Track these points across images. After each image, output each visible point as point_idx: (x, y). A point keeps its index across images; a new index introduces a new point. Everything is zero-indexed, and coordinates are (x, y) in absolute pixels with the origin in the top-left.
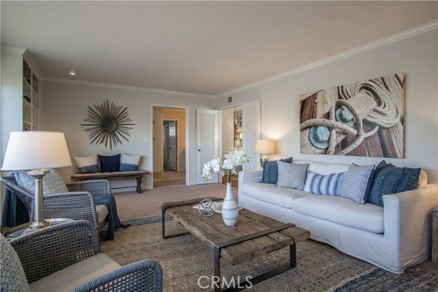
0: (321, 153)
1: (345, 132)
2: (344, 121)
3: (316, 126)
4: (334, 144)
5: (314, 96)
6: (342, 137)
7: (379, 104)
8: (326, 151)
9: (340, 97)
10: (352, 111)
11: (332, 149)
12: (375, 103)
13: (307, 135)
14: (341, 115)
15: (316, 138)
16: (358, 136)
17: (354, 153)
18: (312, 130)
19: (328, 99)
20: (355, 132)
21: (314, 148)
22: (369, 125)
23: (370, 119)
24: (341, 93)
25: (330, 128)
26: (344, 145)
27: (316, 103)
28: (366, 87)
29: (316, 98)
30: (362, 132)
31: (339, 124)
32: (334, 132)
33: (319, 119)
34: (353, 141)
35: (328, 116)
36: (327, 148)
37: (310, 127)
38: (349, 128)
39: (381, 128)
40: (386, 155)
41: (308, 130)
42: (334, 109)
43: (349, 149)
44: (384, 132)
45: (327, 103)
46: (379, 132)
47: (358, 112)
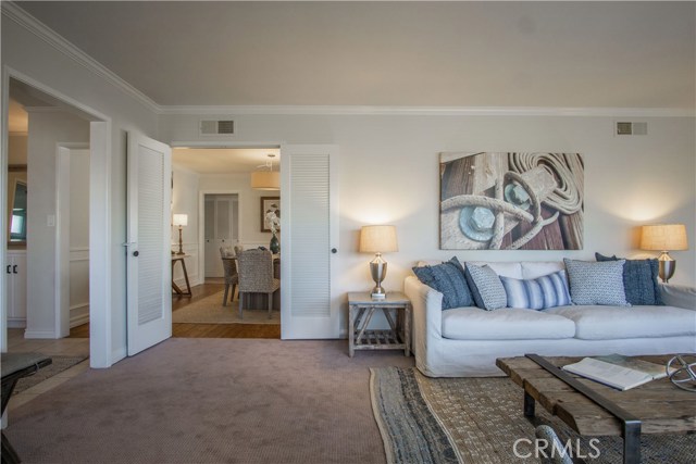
0: (480, 249)
1: (517, 218)
2: (517, 202)
3: (472, 207)
4: (501, 234)
5: (470, 159)
6: (513, 225)
7: (561, 185)
8: (488, 245)
9: (511, 168)
10: (527, 189)
11: (498, 241)
12: (556, 184)
13: (456, 219)
14: (512, 194)
15: (473, 226)
16: (534, 223)
17: (530, 246)
18: (464, 211)
19: (493, 168)
20: (531, 218)
21: (467, 241)
22: (549, 210)
23: (549, 203)
24: (513, 162)
25: (495, 211)
26: (515, 235)
27: (473, 171)
28: (545, 161)
29: (472, 163)
30: (540, 218)
31: (510, 206)
32: (501, 217)
33: (476, 196)
34: (528, 230)
35: (492, 192)
36: (490, 242)
37: (460, 207)
38: (523, 212)
39: (562, 214)
40: (566, 247)
41: (457, 212)
42: (501, 183)
43: (523, 241)
44: (565, 219)
45: (491, 174)
46: (560, 219)
47: (535, 192)
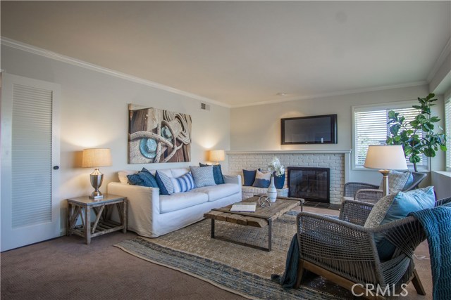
0: (150, 162)
1: (166, 146)
2: (166, 137)
3: (146, 138)
4: (159, 154)
5: (146, 111)
6: (165, 149)
7: (183, 129)
8: (154, 160)
9: (164, 119)
10: (170, 130)
11: (158, 158)
12: (182, 129)
13: (138, 145)
14: (164, 132)
15: (146, 149)
16: (173, 148)
17: (173, 160)
18: (142, 141)
19: (156, 117)
20: (172, 146)
21: (144, 158)
22: (179, 142)
23: (179, 138)
24: (165, 115)
25: (157, 141)
26: (166, 154)
27: (147, 118)
28: (177, 117)
29: (147, 113)
30: (175, 146)
31: (163, 139)
32: (160, 144)
33: (148, 132)
34: (171, 152)
35: (155, 131)
36: (155, 158)
37: (140, 138)
38: (168, 142)
39: (184, 144)
40: (185, 161)
41: (139, 141)
42: (160, 126)
43: (169, 158)
44: (185, 146)
45: (155, 120)
46: (183, 147)
47: (174, 132)
